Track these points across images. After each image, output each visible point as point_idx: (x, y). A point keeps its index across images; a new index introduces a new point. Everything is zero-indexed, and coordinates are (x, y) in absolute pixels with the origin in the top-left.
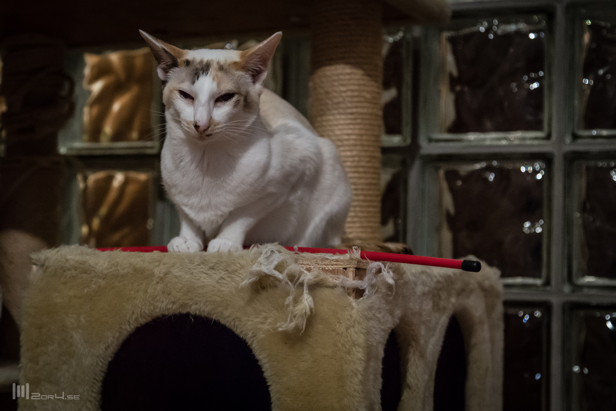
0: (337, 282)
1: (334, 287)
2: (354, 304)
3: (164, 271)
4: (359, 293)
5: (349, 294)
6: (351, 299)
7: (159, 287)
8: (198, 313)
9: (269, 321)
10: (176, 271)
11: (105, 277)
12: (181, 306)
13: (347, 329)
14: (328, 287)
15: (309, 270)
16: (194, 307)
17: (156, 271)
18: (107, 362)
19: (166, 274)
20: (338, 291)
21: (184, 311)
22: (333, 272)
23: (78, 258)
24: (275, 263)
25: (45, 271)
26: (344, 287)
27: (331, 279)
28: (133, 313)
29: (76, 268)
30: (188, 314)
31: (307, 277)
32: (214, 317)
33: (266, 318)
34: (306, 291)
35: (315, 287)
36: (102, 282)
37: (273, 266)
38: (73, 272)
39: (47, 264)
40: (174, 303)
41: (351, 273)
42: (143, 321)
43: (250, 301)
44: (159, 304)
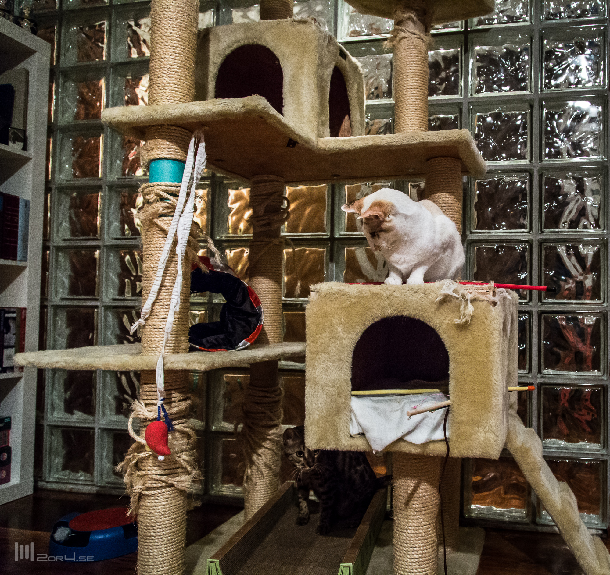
0: (485, 298)
1: (483, 301)
2: (493, 310)
3: (389, 294)
4: (495, 304)
5: (491, 304)
6: (491, 306)
7: (386, 302)
8: (408, 315)
9: (448, 318)
10: (395, 294)
11: (355, 297)
12: (399, 312)
13: (491, 322)
14: (480, 301)
15: (470, 293)
16: (406, 312)
17: (385, 294)
18: (356, 342)
19: (390, 295)
20: (485, 303)
21: (400, 314)
22: (482, 293)
23: (338, 288)
24: (453, 289)
25: (319, 295)
26: (488, 301)
27: (481, 297)
28: (372, 316)
29: (338, 293)
30: (402, 316)
31: (469, 296)
32: (417, 317)
33: (446, 317)
34: (469, 303)
35: (473, 301)
36: (353, 300)
37: (452, 291)
38: (337, 295)
39: (320, 291)
40: (395, 310)
41: (491, 294)
42: (376, 320)
43: (438, 309)
44: (387, 311)
